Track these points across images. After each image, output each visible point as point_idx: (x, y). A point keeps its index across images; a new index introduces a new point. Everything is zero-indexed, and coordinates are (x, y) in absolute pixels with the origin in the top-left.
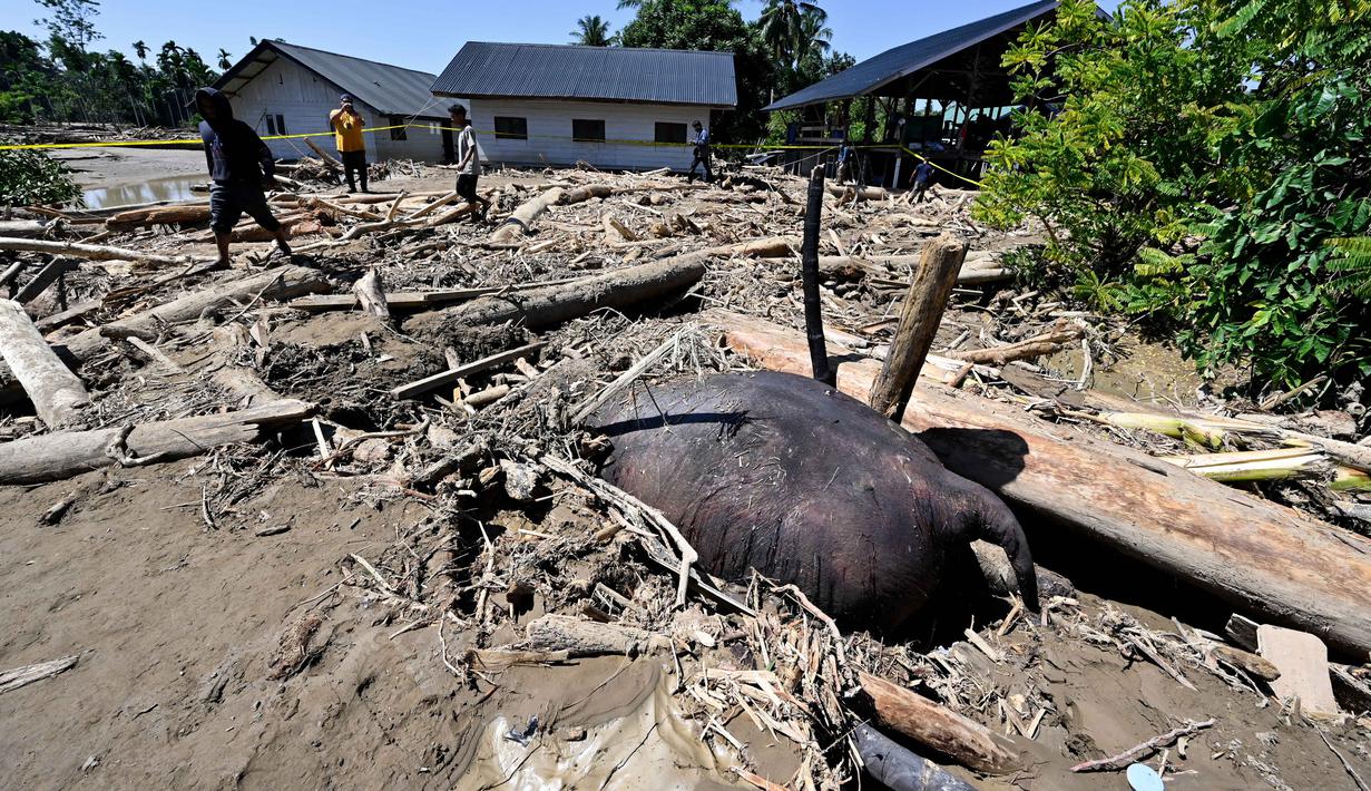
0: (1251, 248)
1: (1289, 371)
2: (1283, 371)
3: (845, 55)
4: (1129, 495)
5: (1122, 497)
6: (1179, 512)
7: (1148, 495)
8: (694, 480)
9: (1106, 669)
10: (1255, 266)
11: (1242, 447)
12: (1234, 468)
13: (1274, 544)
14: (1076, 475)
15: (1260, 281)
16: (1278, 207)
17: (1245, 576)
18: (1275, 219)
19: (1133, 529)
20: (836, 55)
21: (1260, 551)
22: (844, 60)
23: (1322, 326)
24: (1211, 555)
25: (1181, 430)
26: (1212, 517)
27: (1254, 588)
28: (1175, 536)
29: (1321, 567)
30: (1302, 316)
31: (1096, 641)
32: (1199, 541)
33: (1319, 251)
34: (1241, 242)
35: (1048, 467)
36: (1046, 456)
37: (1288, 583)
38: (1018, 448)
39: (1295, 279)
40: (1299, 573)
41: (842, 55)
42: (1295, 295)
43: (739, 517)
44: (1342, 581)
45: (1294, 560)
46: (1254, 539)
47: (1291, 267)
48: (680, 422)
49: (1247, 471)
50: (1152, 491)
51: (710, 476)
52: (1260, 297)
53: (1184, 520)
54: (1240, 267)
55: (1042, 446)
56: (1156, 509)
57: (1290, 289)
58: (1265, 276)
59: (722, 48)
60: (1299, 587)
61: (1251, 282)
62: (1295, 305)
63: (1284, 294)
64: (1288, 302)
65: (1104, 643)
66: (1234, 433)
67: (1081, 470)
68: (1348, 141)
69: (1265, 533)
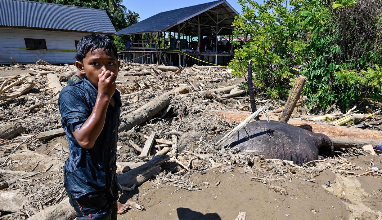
0: (314, 76)
1: (326, 104)
2: (325, 104)
3: (134, 12)
4: (332, 131)
5: (332, 132)
6: (341, 132)
7: (335, 130)
8: (270, 149)
9: (354, 160)
10: (315, 81)
11: (338, 119)
12: (340, 122)
13: (356, 133)
14: (322, 130)
15: (317, 84)
16: (317, 66)
17: (354, 141)
18: (317, 69)
19: (335, 138)
20: (130, 12)
21: (355, 135)
22: (134, 14)
23: (330, 93)
24: (348, 139)
25: (326, 118)
26: (346, 131)
27: (355, 142)
28: (342, 137)
29: (363, 134)
30: (327, 91)
31: (351, 156)
32: (346, 136)
33: (327, 76)
34: (312, 75)
35: (317, 130)
36: (315, 128)
37: (360, 139)
38: (309, 128)
39: (324, 83)
40: (361, 137)
41: (133, 12)
42: (324, 86)
43: (287, 154)
44: (366, 136)
45: (360, 135)
46: (353, 133)
47: (323, 80)
48: (253, 137)
49: (342, 123)
50: (336, 129)
51: (274, 146)
52: (318, 88)
53: (342, 133)
54: (312, 81)
55: (314, 126)
56: (338, 132)
57: (323, 85)
58: (318, 83)
59: (88, 6)
60: (361, 140)
61: (315, 85)
62: (325, 88)
63: (322, 86)
64: (323, 88)
65: (352, 155)
66: (336, 116)
67: (323, 129)
68: (326, 51)
69: (354, 131)
